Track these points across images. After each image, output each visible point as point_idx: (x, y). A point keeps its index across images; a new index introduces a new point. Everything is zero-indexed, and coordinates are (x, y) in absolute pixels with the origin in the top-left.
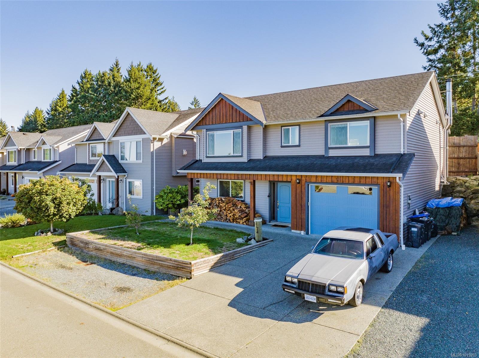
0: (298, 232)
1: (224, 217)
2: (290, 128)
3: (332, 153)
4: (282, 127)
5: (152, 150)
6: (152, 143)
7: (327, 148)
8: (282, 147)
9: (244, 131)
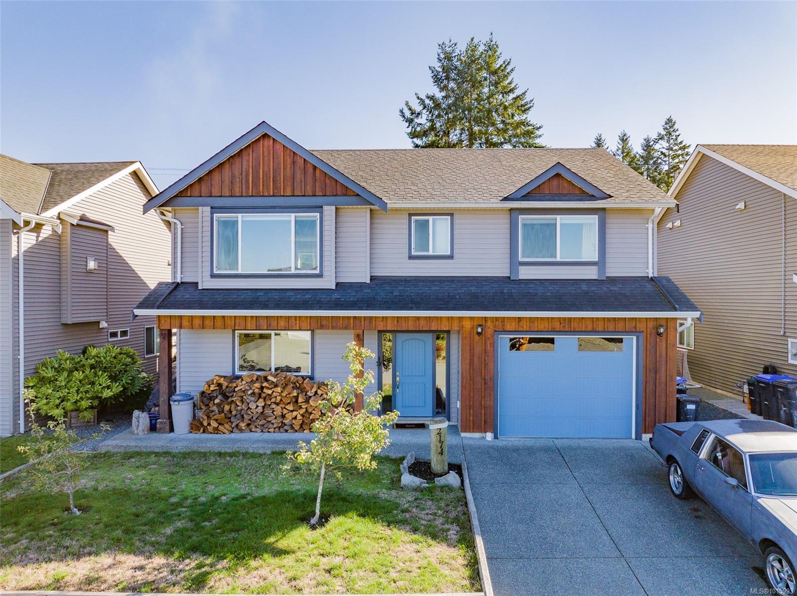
0: (477, 435)
1: (277, 422)
2: (431, 218)
3: (525, 273)
4: (410, 215)
5: (14, 253)
6: (15, 234)
7: (515, 263)
8: (411, 257)
9: (325, 218)
